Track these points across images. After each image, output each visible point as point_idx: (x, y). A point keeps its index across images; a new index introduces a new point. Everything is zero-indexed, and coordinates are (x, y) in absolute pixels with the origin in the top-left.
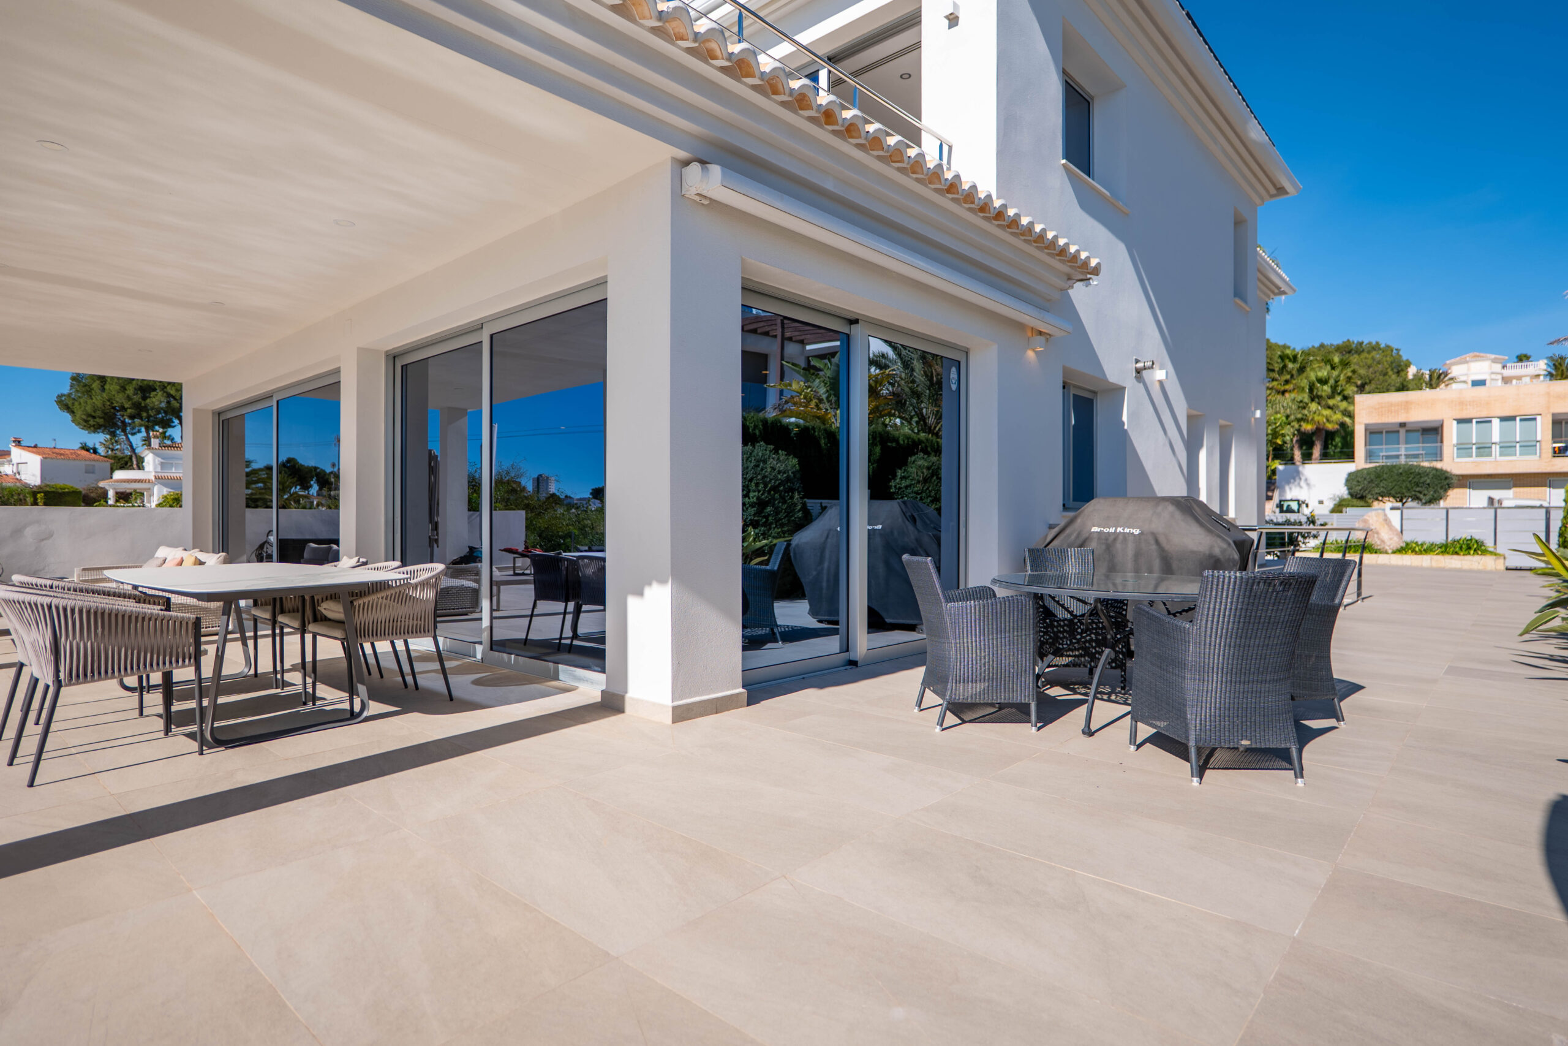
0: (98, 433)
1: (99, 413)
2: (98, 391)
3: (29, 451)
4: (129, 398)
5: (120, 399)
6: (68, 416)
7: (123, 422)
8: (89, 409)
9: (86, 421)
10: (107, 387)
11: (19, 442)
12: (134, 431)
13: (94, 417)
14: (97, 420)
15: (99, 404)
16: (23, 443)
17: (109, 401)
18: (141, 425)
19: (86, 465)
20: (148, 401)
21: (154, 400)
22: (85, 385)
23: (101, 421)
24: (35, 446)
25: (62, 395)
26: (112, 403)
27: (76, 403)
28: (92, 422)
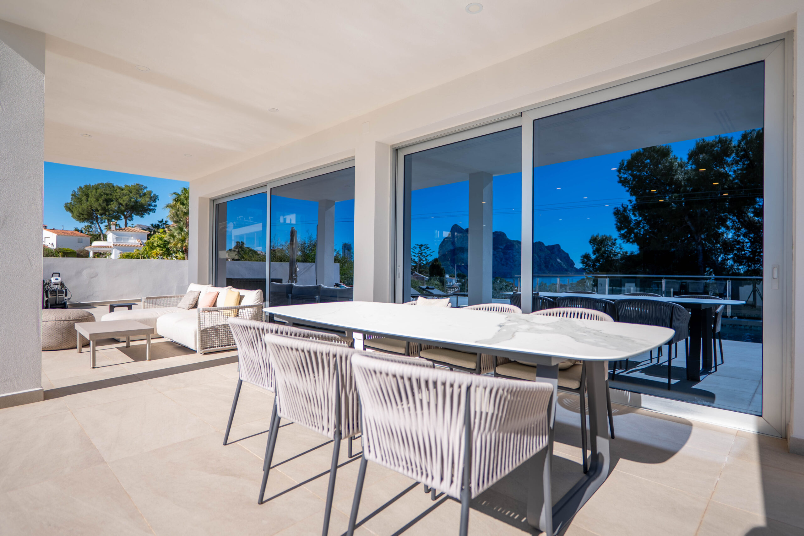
0: (84, 222)
1: (85, 213)
2: (85, 202)
3: (51, 231)
4: (100, 205)
5: (96, 205)
6: (70, 214)
7: (97, 217)
8: (80, 210)
9: (79, 216)
10: (89, 199)
11: (46, 227)
12: (102, 222)
13: (83, 215)
14: (84, 216)
15: (85, 208)
16: (48, 228)
17: (90, 206)
18: (106, 219)
19: (78, 239)
20: (109, 206)
21: (112, 206)
22: (79, 198)
23: (86, 217)
24: (54, 229)
25: (68, 203)
26: (92, 207)
27: (74, 208)
28: (82, 217)
